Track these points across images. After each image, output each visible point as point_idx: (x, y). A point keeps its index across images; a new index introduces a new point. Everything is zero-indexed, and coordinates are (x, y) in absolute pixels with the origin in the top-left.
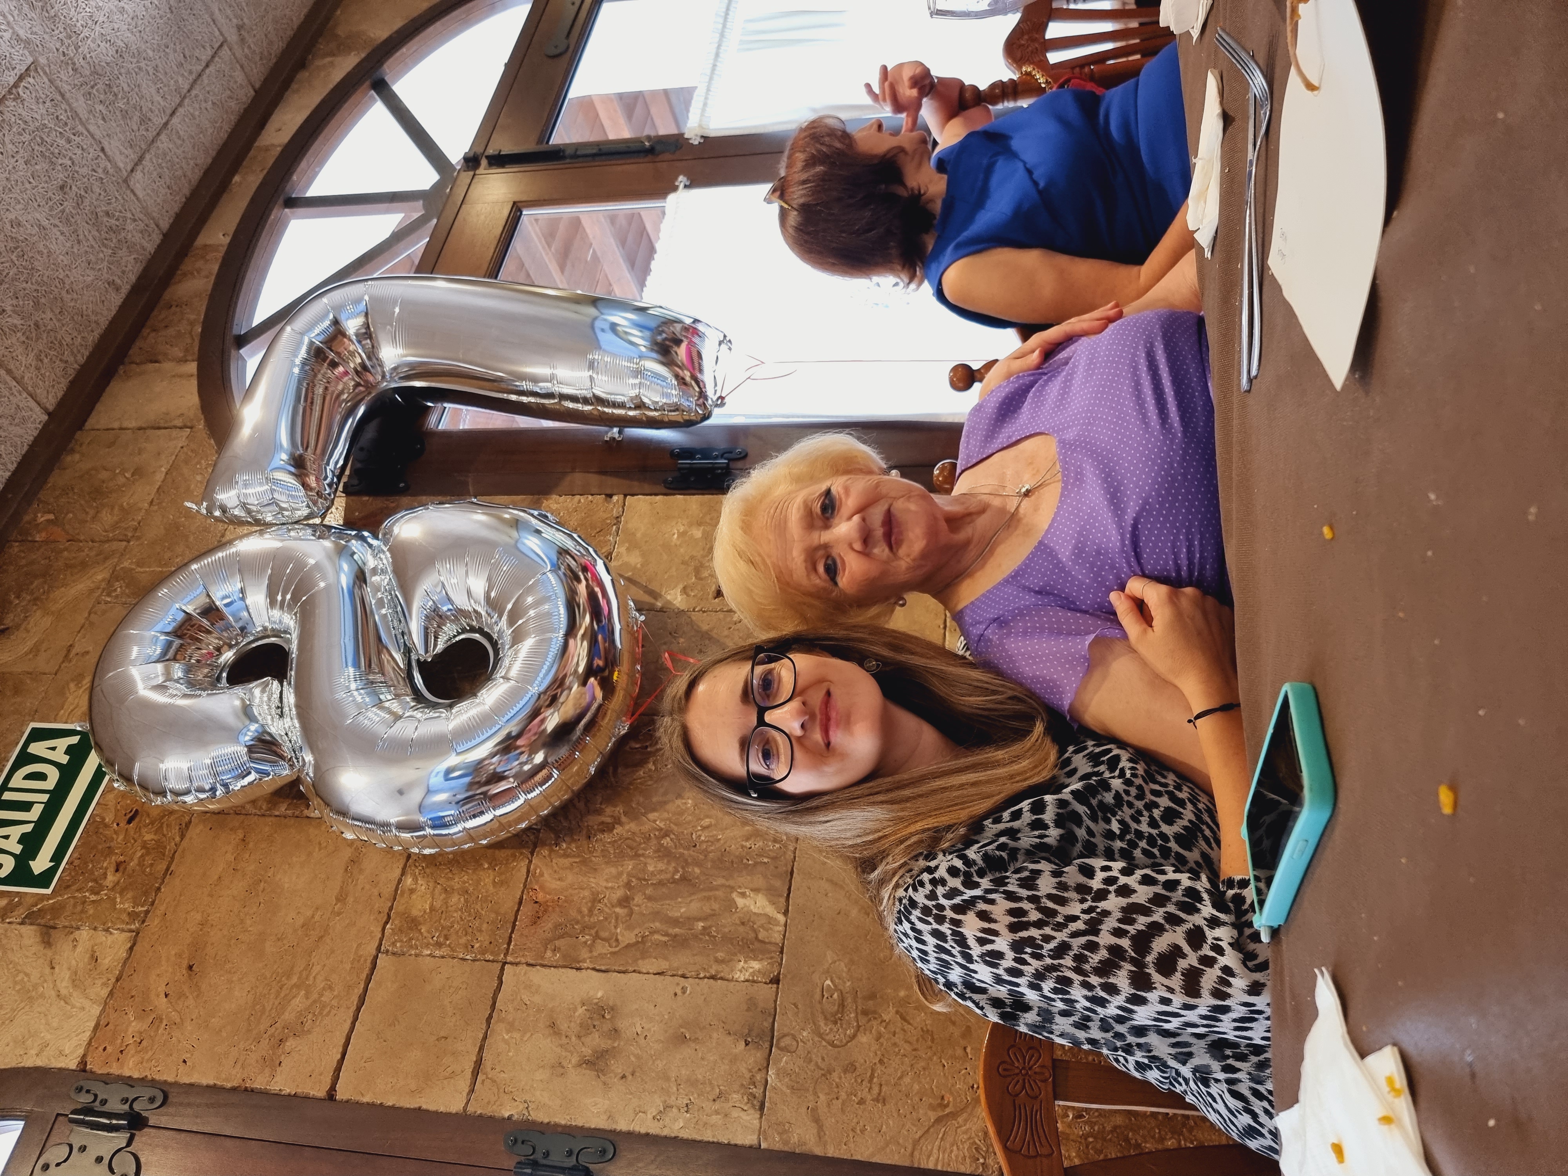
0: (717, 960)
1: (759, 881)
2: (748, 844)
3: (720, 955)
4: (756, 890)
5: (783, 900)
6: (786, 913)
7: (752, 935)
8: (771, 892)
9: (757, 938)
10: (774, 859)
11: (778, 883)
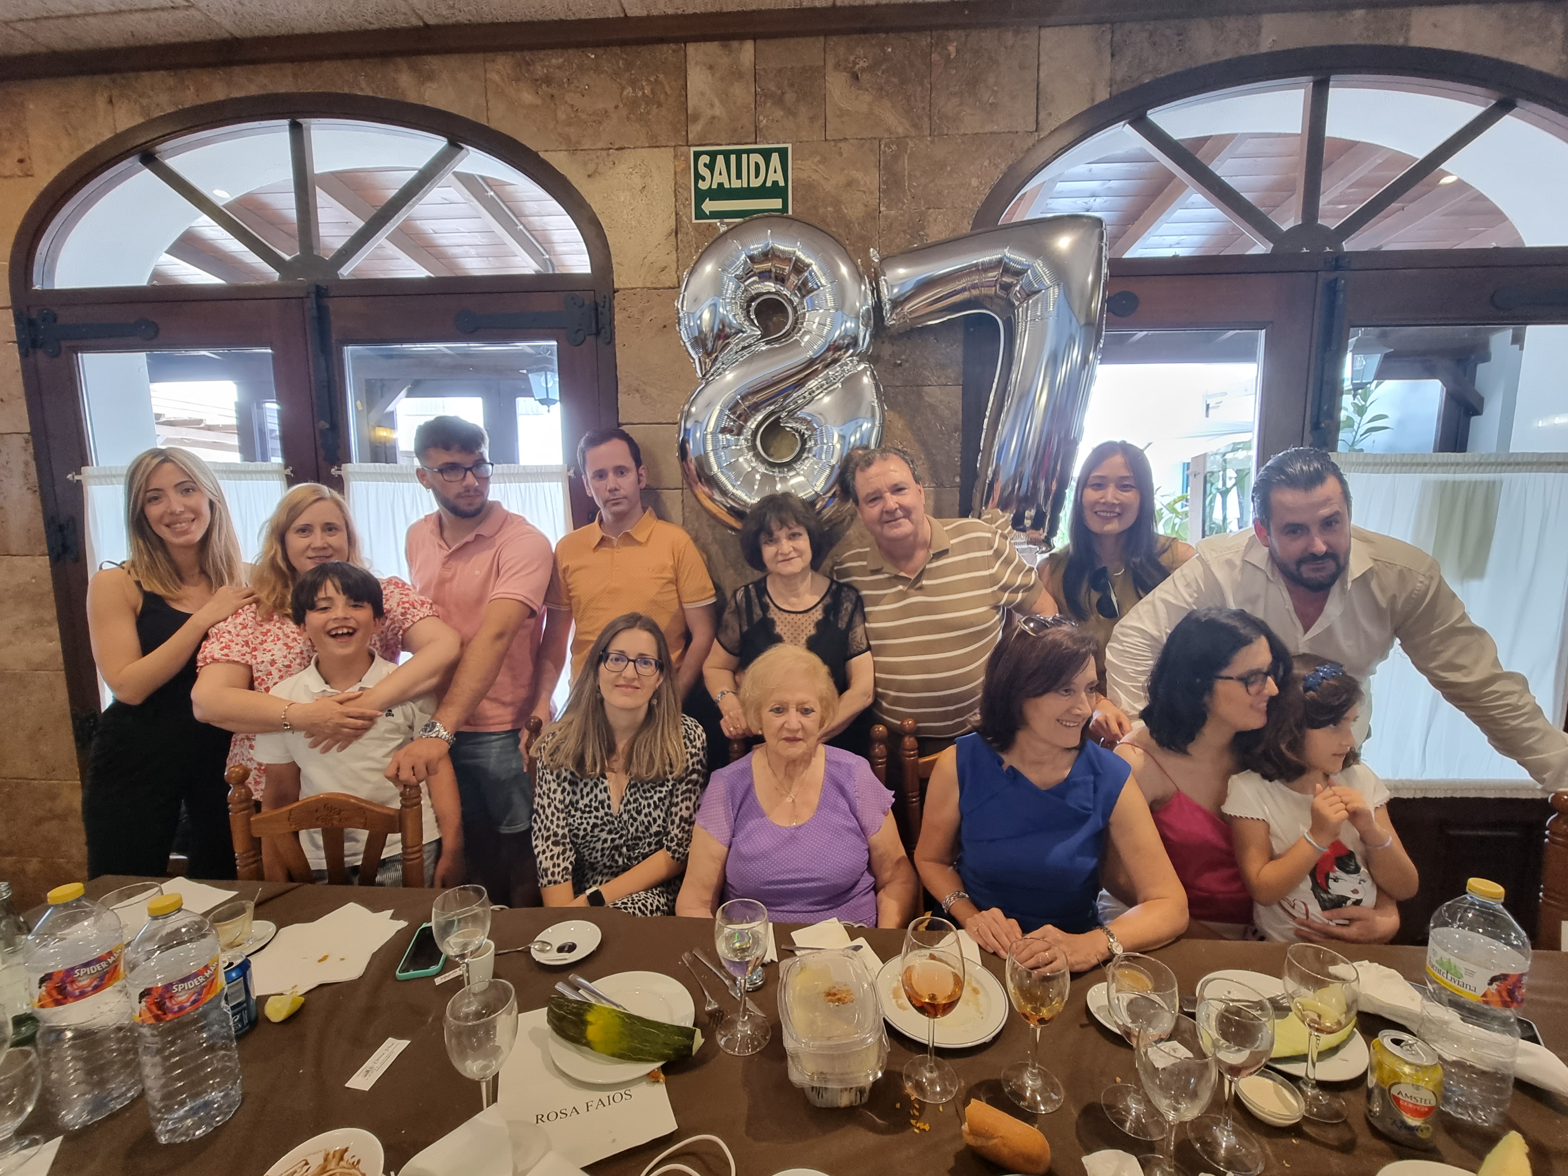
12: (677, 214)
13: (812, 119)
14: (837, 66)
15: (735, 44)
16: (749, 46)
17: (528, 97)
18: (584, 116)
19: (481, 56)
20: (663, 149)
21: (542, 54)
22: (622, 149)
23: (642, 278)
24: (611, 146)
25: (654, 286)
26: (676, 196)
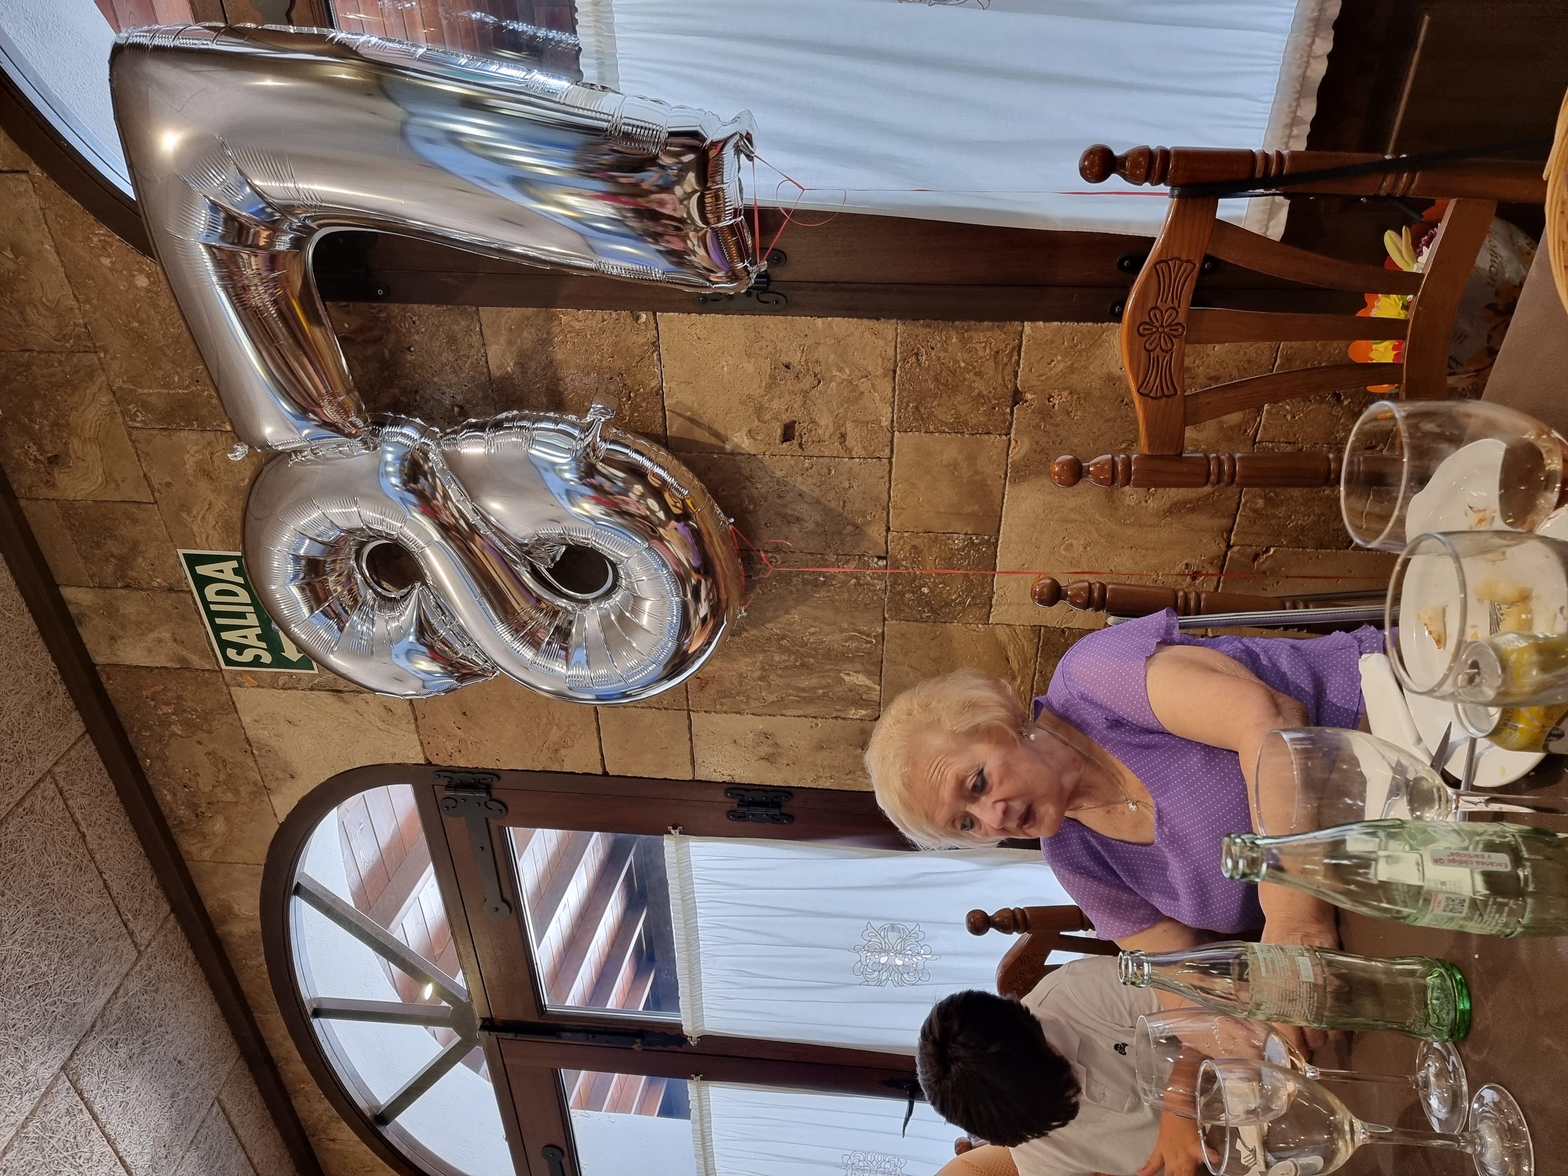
0: (836, 710)
1: (859, 667)
2: (847, 644)
3: (837, 707)
4: (858, 672)
5: (877, 678)
6: (880, 685)
7: (857, 697)
8: (868, 673)
9: (861, 698)
10: (869, 653)
11: (872, 668)
12: (312, 689)
13: (135, 521)
14: (51, 484)
15: (73, 610)
16: (68, 593)
17: (219, 826)
18: (222, 777)
19: (189, 864)
20: (234, 698)
21: (166, 811)
22: (247, 740)
23: (406, 734)
24: (249, 752)
25: (413, 721)
26: (290, 688)
